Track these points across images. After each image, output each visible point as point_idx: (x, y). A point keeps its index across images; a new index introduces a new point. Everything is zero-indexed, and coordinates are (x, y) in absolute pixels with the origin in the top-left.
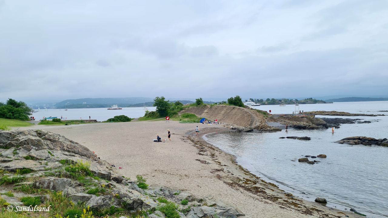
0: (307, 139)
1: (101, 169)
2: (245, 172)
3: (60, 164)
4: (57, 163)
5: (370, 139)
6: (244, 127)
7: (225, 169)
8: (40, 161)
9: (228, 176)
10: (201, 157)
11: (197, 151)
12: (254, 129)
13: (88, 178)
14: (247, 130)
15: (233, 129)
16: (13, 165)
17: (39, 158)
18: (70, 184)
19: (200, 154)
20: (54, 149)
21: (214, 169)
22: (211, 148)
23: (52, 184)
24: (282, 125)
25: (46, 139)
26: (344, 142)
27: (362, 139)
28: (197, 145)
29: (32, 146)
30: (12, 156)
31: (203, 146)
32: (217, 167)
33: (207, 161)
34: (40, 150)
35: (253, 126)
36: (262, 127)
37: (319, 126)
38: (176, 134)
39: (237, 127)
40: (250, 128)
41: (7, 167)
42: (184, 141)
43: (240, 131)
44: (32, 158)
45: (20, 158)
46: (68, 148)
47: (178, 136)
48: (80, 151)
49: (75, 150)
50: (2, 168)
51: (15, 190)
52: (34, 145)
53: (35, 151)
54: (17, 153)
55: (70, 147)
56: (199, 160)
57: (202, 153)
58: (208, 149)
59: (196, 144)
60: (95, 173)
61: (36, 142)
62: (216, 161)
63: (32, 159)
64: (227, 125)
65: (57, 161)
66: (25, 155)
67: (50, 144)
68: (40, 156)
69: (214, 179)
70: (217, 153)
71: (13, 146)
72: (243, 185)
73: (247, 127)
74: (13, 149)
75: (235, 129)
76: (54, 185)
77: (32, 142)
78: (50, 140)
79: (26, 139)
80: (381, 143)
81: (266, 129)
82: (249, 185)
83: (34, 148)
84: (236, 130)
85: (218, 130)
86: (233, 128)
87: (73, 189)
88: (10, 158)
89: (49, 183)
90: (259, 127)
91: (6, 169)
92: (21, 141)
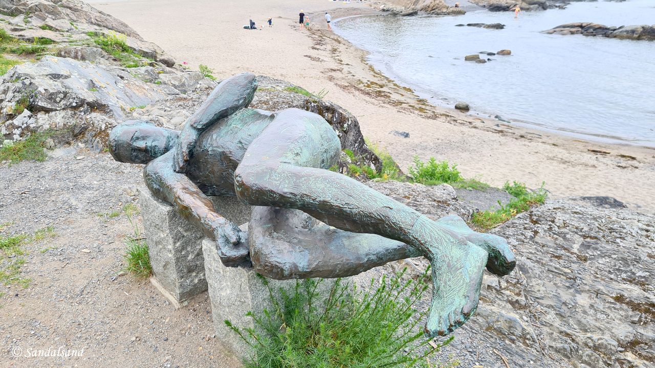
0: (500, 27)
1: (143, 46)
2: (374, 74)
3: (88, 37)
4: (83, 35)
5: (597, 27)
6: (403, 8)
7: (346, 68)
8: (62, 33)
9: (347, 78)
10: (314, 53)
11: (311, 43)
12: (421, 10)
13: (125, 54)
14: (407, 12)
15: (384, 10)
16: (28, 34)
17: (59, 28)
18: (102, 54)
19: (313, 48)
20: (77, 20)
21: (328, 69)
22: (335, 40)
23: (80, 53)
24: (471, 4)
25: (64, 7)
26: (555, 31)
27: (585, 26)
28: (314, 36)
29: (46, 14)
30: (23, 25)
31: (324, 38)
32: (334, 65)
33: (322, 58)
34: (58, 19)
35: (419, 6)
36: (434, 8)
37: (532, 6)
38: (285, 18)
39: (391, 7)
40: (413, 9)
41: (21, 36)
42: (295, 28)
43: (395, 14)
44: (51, 28)
45: (34, 28)
46: (97, 20)
47: (287, 21)
48: (114, 26)
49: (108, 24)
50: (16, 37)
51: (37, 59)
52: (49, 13)
53: (52, 21)
54: (29, 22)
55: (99, 20)
56: (309, 57)
57: (318, 47)
58: (330, 42)
59: (314, 34)
60: (135, 49)
61: (51, 8)
62: (336, 58)
63: (50, 30)
64: (375, 3)
65: (84, 33)
66: (40, 25)
67: (71, 14)
68: (60, 27)
69: (322, 80)
70: (341, 47)
71: (21, 12)
72: (363, 88)
73: (408, 6)
74: (22, 16)
75: (388, 11)
76: (82, 55)
77: (45, 9)
78: (70, 8)
79: (37, 4)
80: (611, 33)
81: (439, 12)
82: (371, 89)
83: (50, 16)
84: (390, 12)
85: (359, 12)
86: (385, 8)
87: (106, 61)
88: (22, 27)
89: (77, 53)
90: (429, 7)
91: (21, 37)
92: (30, 6)
